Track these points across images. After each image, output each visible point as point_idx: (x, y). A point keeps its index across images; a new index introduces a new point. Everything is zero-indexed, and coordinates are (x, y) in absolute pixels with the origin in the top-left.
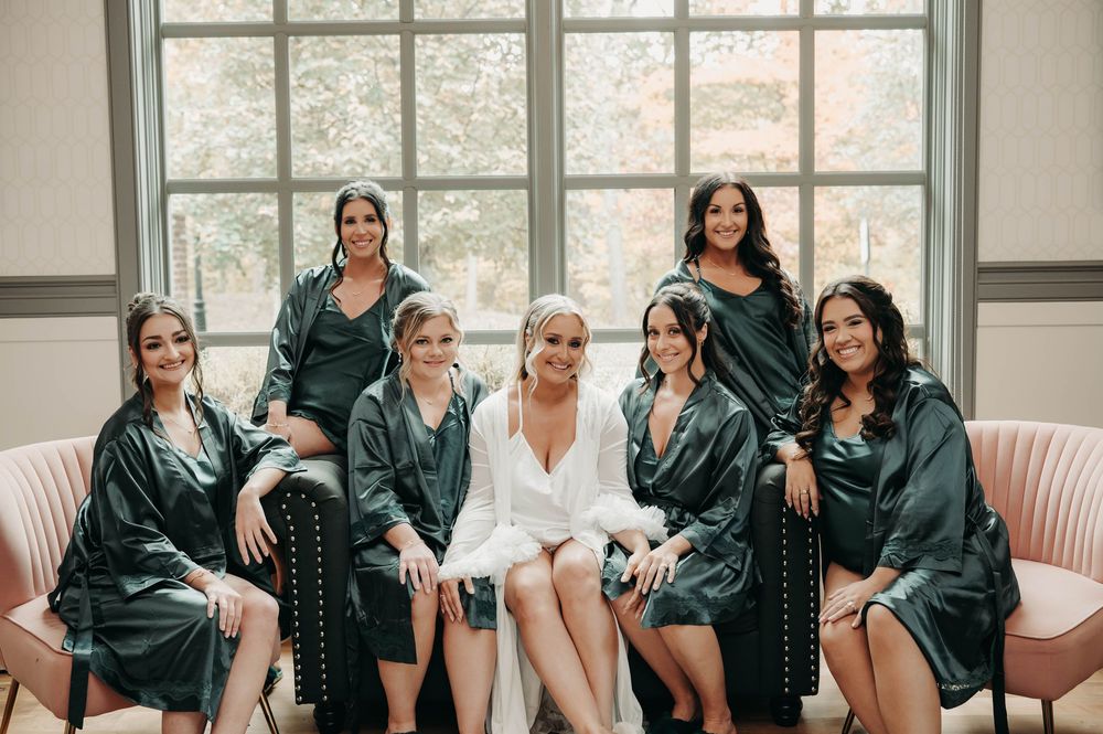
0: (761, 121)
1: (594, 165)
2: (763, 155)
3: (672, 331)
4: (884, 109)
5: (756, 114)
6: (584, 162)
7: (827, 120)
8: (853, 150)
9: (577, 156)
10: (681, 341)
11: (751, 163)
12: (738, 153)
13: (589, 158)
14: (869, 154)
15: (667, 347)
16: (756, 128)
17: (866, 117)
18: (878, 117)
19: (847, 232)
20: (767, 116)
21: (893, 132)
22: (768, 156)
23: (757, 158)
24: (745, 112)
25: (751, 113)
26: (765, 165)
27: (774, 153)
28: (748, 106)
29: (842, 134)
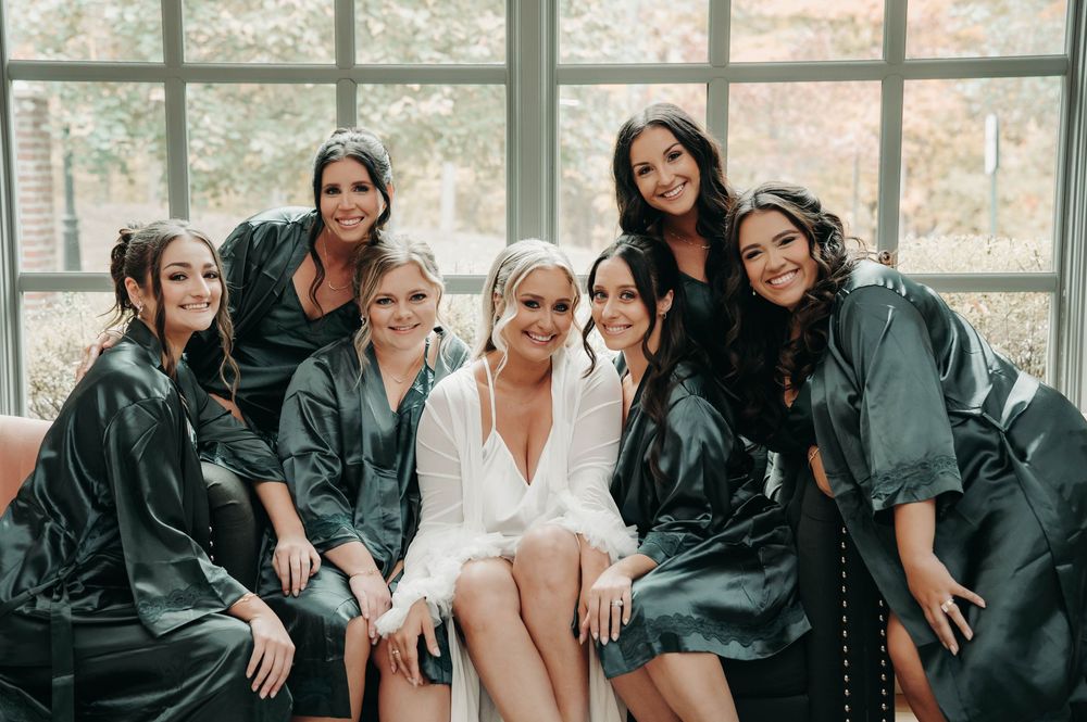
1: (611, 37)
2: (853, 19)
3: (626, 295)
6: (597, 34)
9: (587, 24)
10: (636, 309)
11: (835, 31)
12: (818, 16)
13: (606, 28)
15: (616, 315)
22: (860, 21)
23: (842, 23)
27: (867, 16)
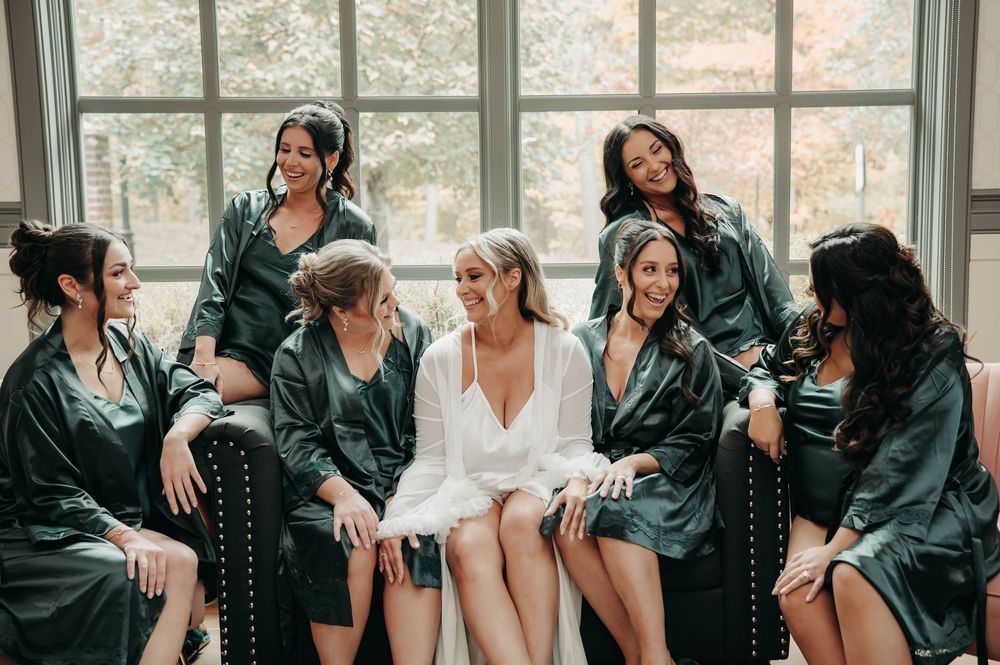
0: (750, 33)
1: (561, 82)
2: (752, 72)
4: (885, 18)
5: (744, 24)
6: (550, 79)
7: (823, 31)
8: (848, 64)
9: (542, 72)
11: (738, 80)
12: (724, 68)
13: (557, 74)
14: (866, 70)
16: (744, 41)
17: (864, 27)
18: (877, 28)
19: (842, 155)
20: (757, 28)
21: (894, 44)
22: (757, 72)
23: (743, 74)
24: (732, 22)
25: (740, 24)
26: (754, 82)
27: (763, 69)
28: (736, 16)
29: (840, 45)
